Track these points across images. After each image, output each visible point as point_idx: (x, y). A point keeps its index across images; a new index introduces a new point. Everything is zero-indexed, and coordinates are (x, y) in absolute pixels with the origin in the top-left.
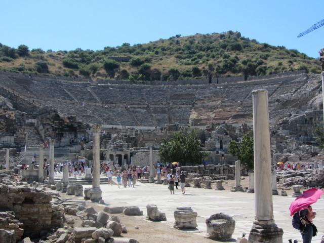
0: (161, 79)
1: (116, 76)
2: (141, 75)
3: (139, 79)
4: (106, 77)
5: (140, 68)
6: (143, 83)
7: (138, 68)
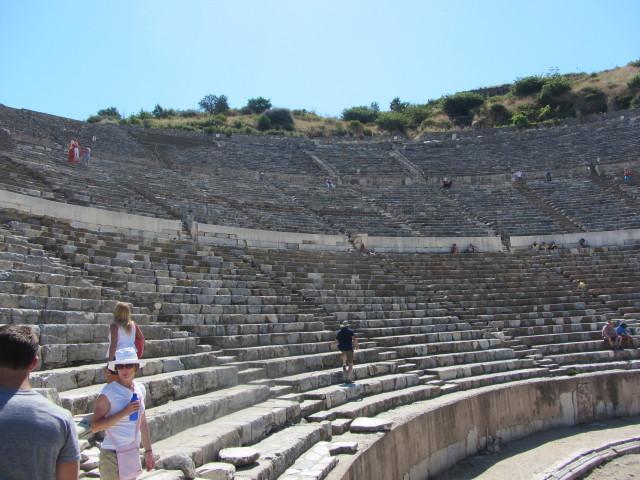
0: (610, 108)
1: (474, 122)
2: (545, 109)
3: (542, 119)
4: (449, 127)
5: (540, 95)
6: (557, 124)
7: (534, 98)
